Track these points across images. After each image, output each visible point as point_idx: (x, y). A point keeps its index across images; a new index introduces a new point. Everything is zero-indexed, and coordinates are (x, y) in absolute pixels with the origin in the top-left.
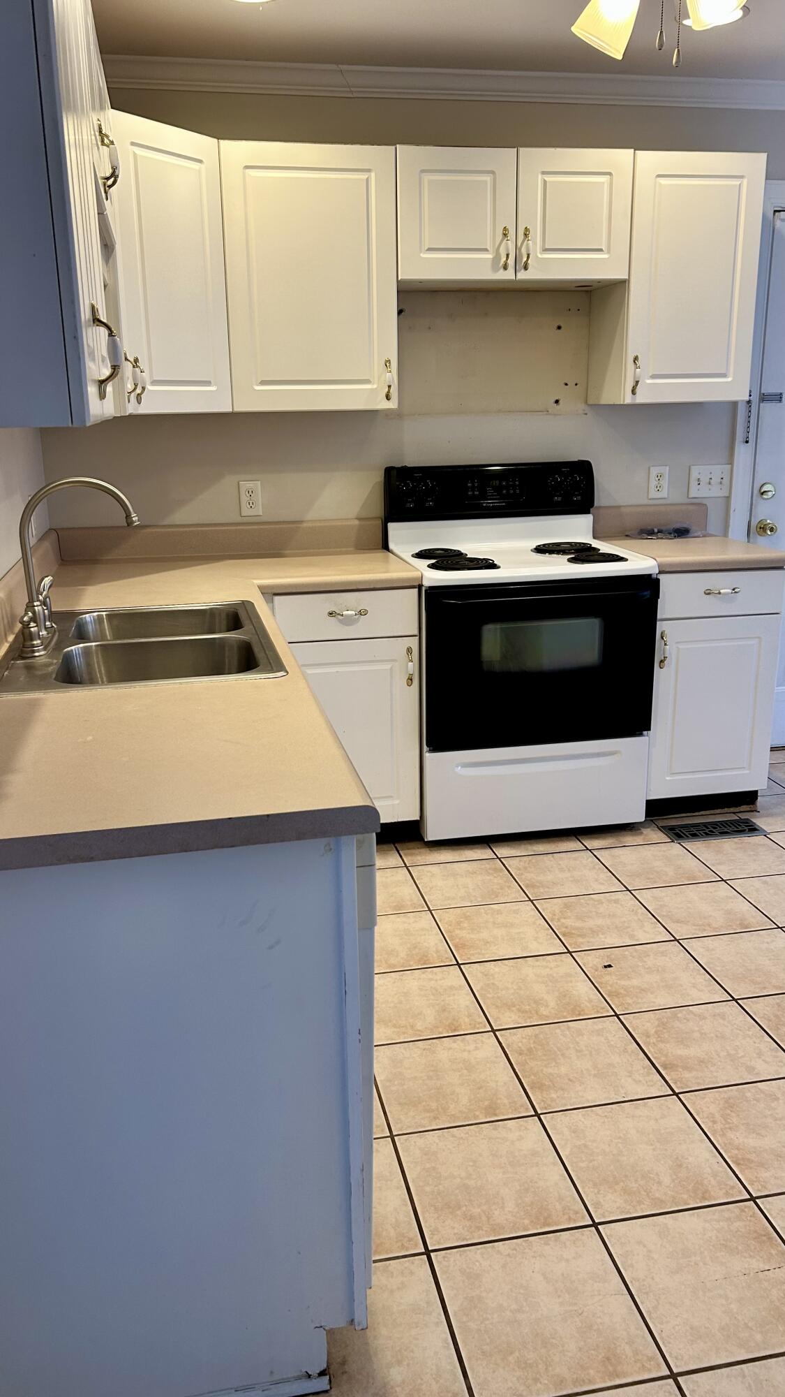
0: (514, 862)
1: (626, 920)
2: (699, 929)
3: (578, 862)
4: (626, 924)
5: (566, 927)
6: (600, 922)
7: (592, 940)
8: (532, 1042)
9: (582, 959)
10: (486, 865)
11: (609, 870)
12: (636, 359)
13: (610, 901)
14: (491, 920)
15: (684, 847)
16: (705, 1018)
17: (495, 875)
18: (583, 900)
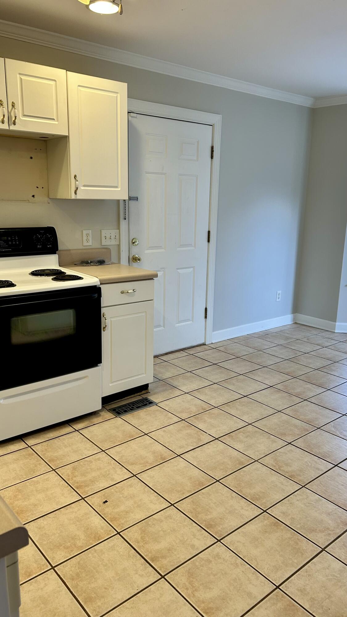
0: (39, 447)
1: (107, 470)
2: (143, 466)
3: (73, 439)
4: (108, 473)
5: (77, 483)
6: (94, 474)
7: (93, 487)
8: (77, 568)
9: (91, 501)
10: (23, 452)
11: (90, 441)
12: (75, 176)
13: (95, 460)
14: (34, 489)
15: (122, 419)
16: (162, 521)
17: (30, 458)
18: (82, 462)
